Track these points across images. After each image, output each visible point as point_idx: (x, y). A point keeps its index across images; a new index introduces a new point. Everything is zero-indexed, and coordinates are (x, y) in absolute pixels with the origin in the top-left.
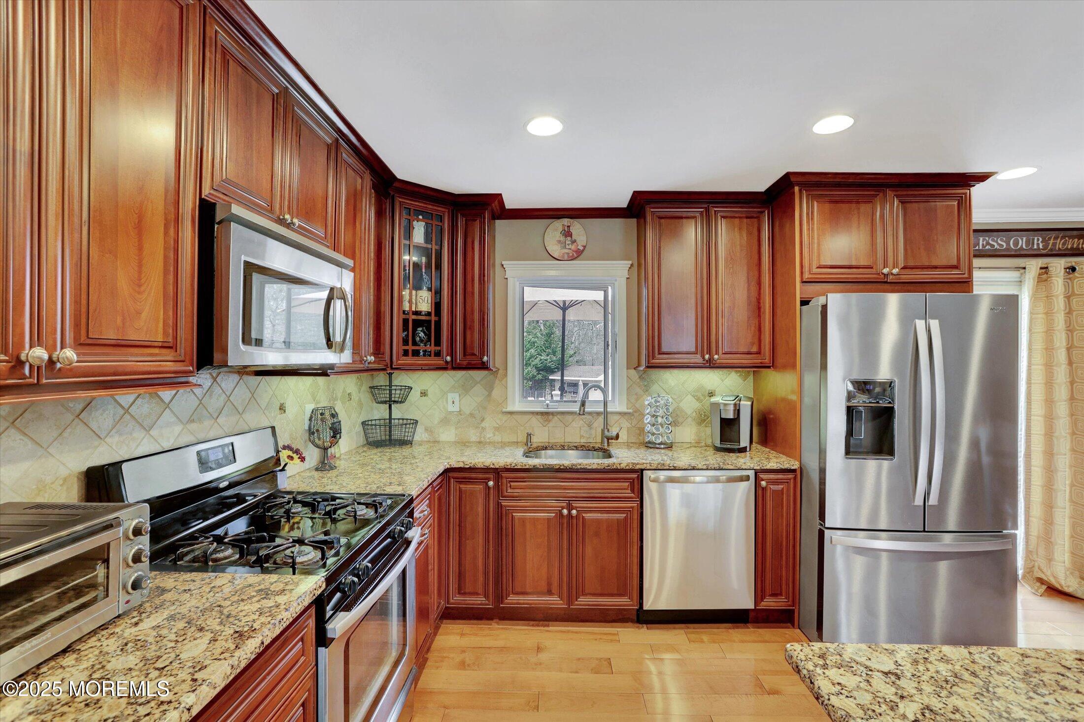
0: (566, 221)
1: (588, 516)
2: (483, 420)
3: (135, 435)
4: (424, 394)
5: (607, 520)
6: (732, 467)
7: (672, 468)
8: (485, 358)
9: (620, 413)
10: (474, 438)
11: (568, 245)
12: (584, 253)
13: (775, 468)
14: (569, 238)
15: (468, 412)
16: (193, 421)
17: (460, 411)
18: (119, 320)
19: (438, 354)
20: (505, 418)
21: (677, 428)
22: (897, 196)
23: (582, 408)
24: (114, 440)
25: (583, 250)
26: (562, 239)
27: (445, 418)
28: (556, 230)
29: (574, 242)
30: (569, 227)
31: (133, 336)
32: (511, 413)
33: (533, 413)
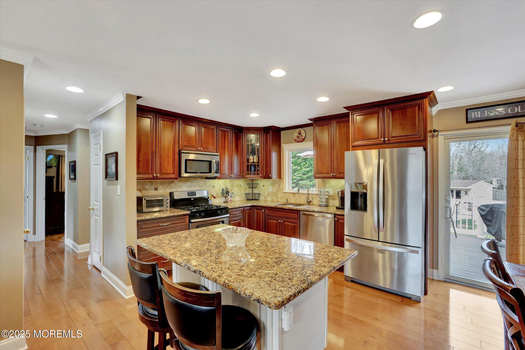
0: (299, 129)
1: (286, 223)
2: (278, 195)
3: (178, 188)
4: (264, 186)
5: (291, 225)
6: (325, 212)
7: (307, 211)
8: (270, 175)
9: (316, 194)
10: (276, 200)
11: (300, 137)
12: (305, 139)
13: (340, 214)
14: (300, 135)
15: (274, 192)
16: (189, 187)
17: (272, 192)
18: (165, 170)
19: (258, 174)
20: (283, 194)
21: (335, 201)
22: (389, 108)
23: (298, 191)
24: (175, 189)
25: (305, 138)
26: (298, 135)
27: (269, 193)
28: (296, 133)
29: (302, 136)
30: (300, 131)
31: (167, 172)
32: (285, 193)
33: (291, 193)
